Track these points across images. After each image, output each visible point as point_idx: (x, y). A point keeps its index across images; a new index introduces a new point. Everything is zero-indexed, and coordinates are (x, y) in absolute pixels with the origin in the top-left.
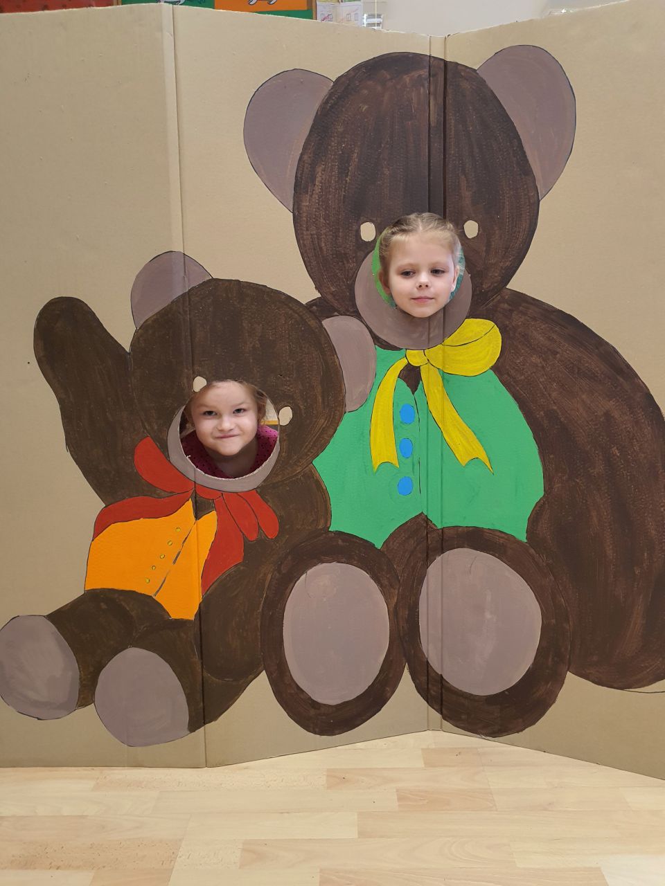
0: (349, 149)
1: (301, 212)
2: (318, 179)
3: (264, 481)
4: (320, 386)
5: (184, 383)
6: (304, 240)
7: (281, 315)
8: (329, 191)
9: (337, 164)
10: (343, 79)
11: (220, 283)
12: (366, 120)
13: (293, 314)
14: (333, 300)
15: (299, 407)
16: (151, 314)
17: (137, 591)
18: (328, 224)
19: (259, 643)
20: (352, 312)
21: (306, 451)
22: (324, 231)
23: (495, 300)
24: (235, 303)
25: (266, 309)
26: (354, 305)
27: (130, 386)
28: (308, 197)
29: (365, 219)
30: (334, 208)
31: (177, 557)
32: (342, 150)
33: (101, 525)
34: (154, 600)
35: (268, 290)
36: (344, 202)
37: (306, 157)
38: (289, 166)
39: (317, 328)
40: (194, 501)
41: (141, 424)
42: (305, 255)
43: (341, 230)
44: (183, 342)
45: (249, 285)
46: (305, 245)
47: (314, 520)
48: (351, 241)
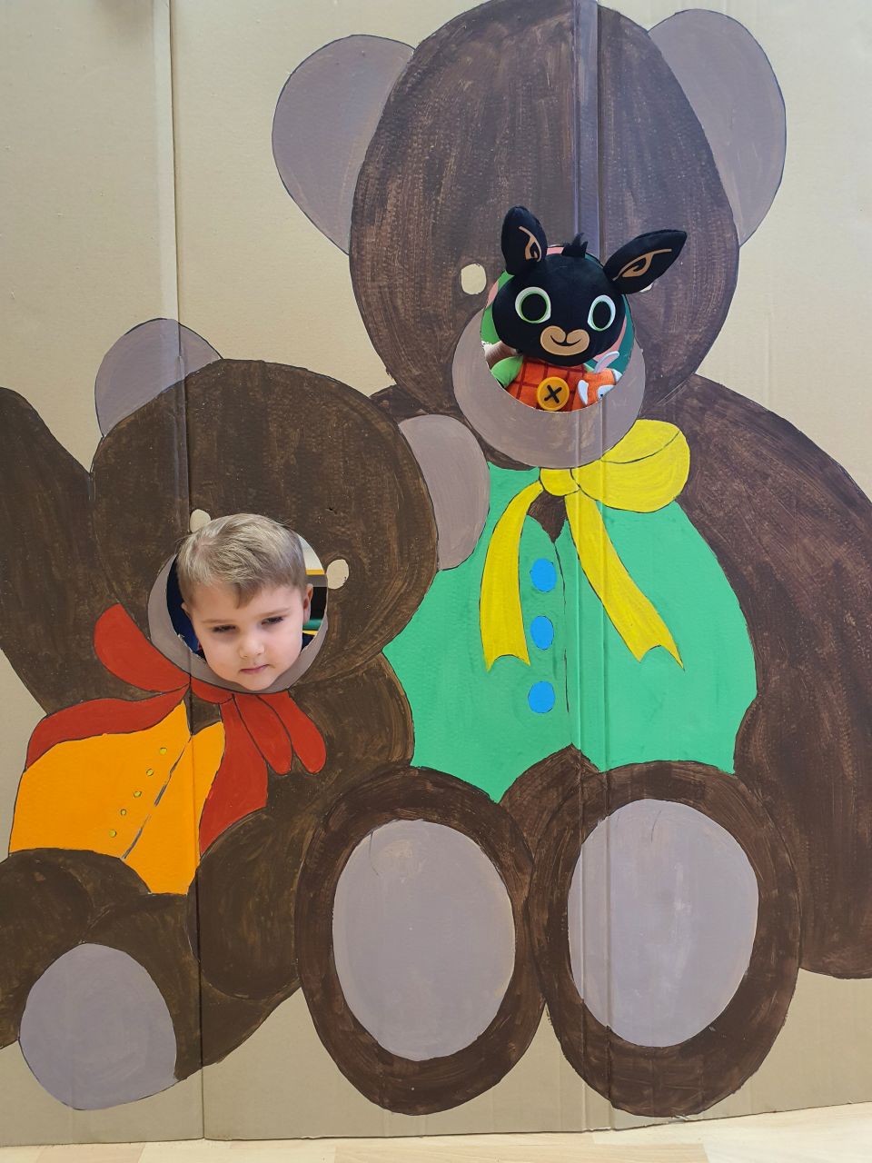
0: (443, 150)
1: (363, 253)
2: (391, 201)
3: (303, 677)
4: (395, 527)
5: (175, 520)
6: (367, 296)
7: (330, 414)
8: (409, 219)
9: (421, 176)
10: (431, 43)
11: (235, 366)
12: (469, 104)
13: (351, 412)
14: (415, 390)
15: (360, 560)
16: (126, 413)
17: (95, 851)
18: (408, 270)
19: (293, 942)
20: (447, 409)
21: (371, 631)
22: (401, 281)
23: (680, 392)
24: (258, 397)
25: (308, 405)
26: (452, 397)
27: (90, 524)
28: (374, 229)
29: (470, 259)
30: (417, 245)
31: (161, 795)
32: (429, 155)
33: (39, 745)
34: (124, 864)
35: (308, 374)
36: (433, 234)
37: (370, 169)
38: (344, 184)
39: (389, 435)
40: (189, 706)
41: (105, 584)
42: (370, 318)
43: (428, 279)
44: (176, 456)
45: (279, 368)
46: (369, 304)
47: (383, 747)
48: (446, 295)
